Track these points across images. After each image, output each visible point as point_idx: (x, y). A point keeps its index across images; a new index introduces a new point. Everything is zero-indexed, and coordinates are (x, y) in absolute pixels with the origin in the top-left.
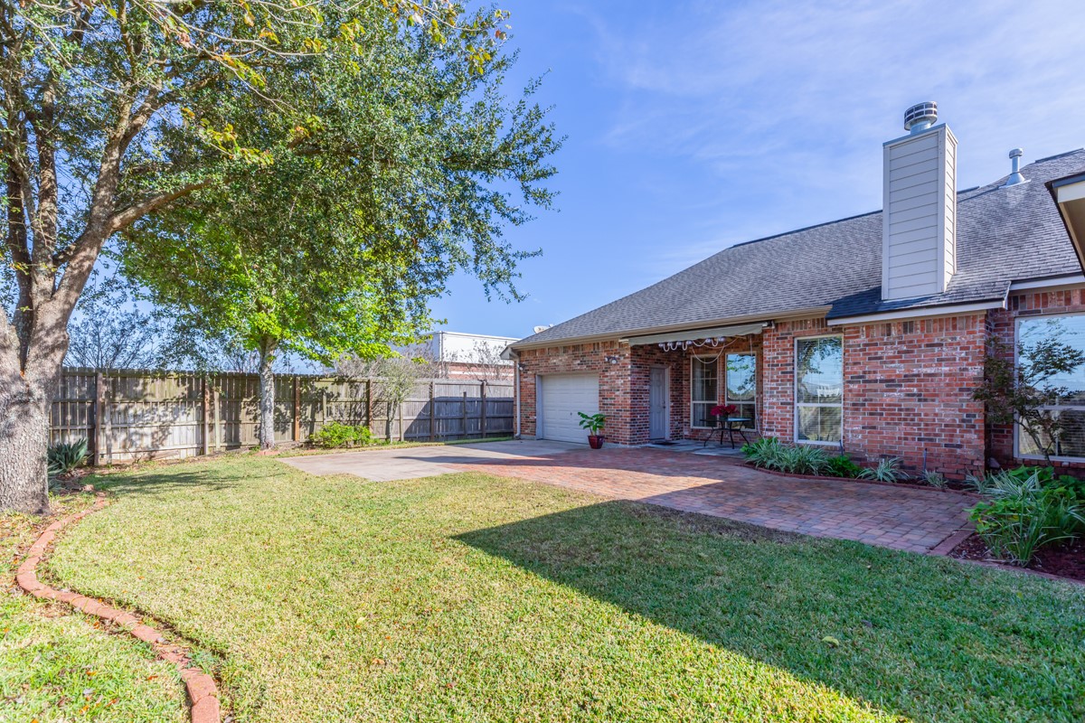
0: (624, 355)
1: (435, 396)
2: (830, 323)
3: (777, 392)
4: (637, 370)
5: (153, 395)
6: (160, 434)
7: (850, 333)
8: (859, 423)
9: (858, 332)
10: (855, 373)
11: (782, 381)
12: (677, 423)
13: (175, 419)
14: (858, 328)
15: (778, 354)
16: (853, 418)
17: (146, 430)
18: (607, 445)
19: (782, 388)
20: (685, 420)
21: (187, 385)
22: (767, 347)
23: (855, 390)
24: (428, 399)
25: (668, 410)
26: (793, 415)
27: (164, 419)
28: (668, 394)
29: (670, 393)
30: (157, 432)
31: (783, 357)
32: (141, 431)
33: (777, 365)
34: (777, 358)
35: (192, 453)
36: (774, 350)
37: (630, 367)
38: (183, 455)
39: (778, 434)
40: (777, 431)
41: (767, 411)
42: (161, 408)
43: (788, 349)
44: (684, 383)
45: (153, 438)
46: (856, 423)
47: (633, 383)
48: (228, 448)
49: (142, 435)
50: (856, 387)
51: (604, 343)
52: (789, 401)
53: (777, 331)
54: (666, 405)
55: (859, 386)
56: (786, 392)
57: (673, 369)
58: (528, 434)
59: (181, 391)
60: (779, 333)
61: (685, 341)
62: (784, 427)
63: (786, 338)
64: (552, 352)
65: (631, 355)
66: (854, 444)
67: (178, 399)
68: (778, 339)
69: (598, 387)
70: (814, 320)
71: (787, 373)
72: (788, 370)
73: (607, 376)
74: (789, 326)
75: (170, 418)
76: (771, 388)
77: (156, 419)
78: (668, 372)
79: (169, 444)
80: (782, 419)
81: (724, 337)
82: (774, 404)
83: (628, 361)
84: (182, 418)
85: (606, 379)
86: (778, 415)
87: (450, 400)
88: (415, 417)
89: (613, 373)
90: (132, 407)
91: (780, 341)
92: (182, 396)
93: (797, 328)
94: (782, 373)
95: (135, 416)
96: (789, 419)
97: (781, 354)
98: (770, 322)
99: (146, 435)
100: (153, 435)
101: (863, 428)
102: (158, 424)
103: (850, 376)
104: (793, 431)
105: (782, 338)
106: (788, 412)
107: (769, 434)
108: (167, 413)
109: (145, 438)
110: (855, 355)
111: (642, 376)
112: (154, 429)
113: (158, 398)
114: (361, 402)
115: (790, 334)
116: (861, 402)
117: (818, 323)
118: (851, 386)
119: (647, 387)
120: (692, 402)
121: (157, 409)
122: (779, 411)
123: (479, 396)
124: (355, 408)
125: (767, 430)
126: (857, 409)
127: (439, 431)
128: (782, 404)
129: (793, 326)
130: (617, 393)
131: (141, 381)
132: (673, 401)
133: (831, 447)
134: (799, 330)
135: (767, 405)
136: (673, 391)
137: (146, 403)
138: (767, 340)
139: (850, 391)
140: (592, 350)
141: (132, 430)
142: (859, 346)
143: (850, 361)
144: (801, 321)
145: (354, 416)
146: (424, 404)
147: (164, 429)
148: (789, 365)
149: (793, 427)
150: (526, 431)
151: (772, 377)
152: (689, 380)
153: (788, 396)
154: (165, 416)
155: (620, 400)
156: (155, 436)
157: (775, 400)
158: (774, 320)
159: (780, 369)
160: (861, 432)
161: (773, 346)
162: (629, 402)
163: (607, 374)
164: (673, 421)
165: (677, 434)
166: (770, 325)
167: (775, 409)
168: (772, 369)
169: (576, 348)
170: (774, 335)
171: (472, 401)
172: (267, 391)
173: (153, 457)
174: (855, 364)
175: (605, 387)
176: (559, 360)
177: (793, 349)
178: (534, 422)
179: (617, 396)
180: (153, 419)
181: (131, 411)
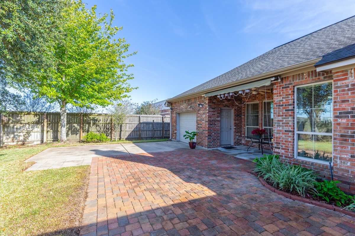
0: (206, 103)
1: (141, 121)
2: (319, 69)
3: (282, 123)
4: (212, 110)
5: (24, 121)
6: (27, 135)
7: (338, 76)
8: (348, 152)
9: (347, 74)
10: (344, 109)
11: (285, 116)
12: (237, 137)
13: (33, 130)
14: (347, 71)
15: (283, 98)
16: (342, 147)
17: (21, 134)
18: (198, 147)
19: (286, 121)
20: (243, 135)
21: (38, 117)
22: (276, 94)
23: (344, 123)
24: (138, 123)
25: (233, 130)
26: (294, 140)
27: (28, 130)
28: (233, 122)
29: (234, 122)
30: (26, 134)
31: (287, 100)
32: (19, 134)
33: (283, 105)
34: (282, 100)
35: (39, 142)
36: (281, 96)
37: (208, 109)
38: (35, 143)
39: (283, 151)
40: (282, 149)
41: (276, 135)
42: (27, 126)
43: (290, 95)
44: (243, 117)
45: (24, 136)
46: (344, 152)
47: (209, 117)
48: (53, 141)
49: (20, 136)
50: (344, 121)
51: (198, 97)
52: (290, 129)
53: (282, 83)
54: (232, 128)
55: (348, 121)
56: (288, 123)
57: (235, 110)
58: (174, 139)
59: (36, 119)
60: (284, 84)
61: (229, 93)
62: (287, 147)
63: (288, 87)
64: (181, 103)
65: (209, 102)
66: (342, 170)
67: (34, 122)
68: (283, 88)
69: (196, 119)
70: (309, 72)
71: (289, 110)
72: (290, 108)
73: (199, 113)
74: (291, 79)
75: (31, 129)
76: (278, 121)
77: (25, 130)
78: (233, 111)
79: (30, 139)
80: (285, 141)
81: (249, 89)
82: (280, 131)
83: (207, 106)
84: (36, 129)
85: (199, 115)
86: (283, 138)
87: (148, 123)
88: (132, 130)
89: (201, 112)
90: (16, 125)
91: (284, 89)
92: (36, 121)
93: (296, 80)
94: (286, 110)
95: (17, 128)
96: (290, 142)
97: (285, 98)
98: (277, 77)
99: (21, 136)
100: (24, 135)
101: (352, 156)
102: (26, 131)
103: (338, 112)
104: (293, 150)
105: (285, 87)
106: (290, 137)
107: (277, 150)
108: (30, 127)
109: (20, 137)
110: (344, 94)
111: (216, 113)
112: (24, 133)
113: (26, 122)
114: (109, 124)
115: (291, 84)
116: (350, 134)
117: (312, 74)
118: (339, 120)
119: (219, 119)
120: (246, 127)
121: (26, 126)
122: (284, 136)
123: (161, 122)
124: (106, 126)
125: (276, 148)
126: (346, 140)
127: (143, 136)
128: (285, 131)
129: (293, 78)
130: (203, 122)
131: (20, 115)
132: (235, 126)
133: (323, 165)
134: (297, 81)
135: (276, 132)
136: (235, 121)
137: (21, 123)
138: (276, 89)
139: (339, 124)
140: (194, 101)
141: (16, 134)
142: (347, 86)
143: (338, 100)
144: (299, 74)
145: (106, 129)
146: (136, 125)
147: (28, 133)
148: (291, 105)
149: (293, 148)
150: (173, 137)
151: (279, 113)
152: (245, 115)
153: (290, 126)
154: (29, 128)
155: (204, 125)
156: (25, 136)
157: (281, 128)
158: (280, 76)
159: (284, 108)
160: (349, 160)
161: (280, 93)
162: (207, 126)
163: (199, 112)
164: (235, 136)
165: (238, 143)
166: (277, 79)
167: (281, 135)
168: (279, 108)
169: (189, 100)
170: (280, 86)
171: (158, 124)
172: (62, 119)
173: (24, 143)
174: (343, 101)
175: (199, 119)
176: (183, 106)
177: (294, 94)
178: (176, 133)
179: (203, 123)
180: (24, 130)
181: (15, 127)
